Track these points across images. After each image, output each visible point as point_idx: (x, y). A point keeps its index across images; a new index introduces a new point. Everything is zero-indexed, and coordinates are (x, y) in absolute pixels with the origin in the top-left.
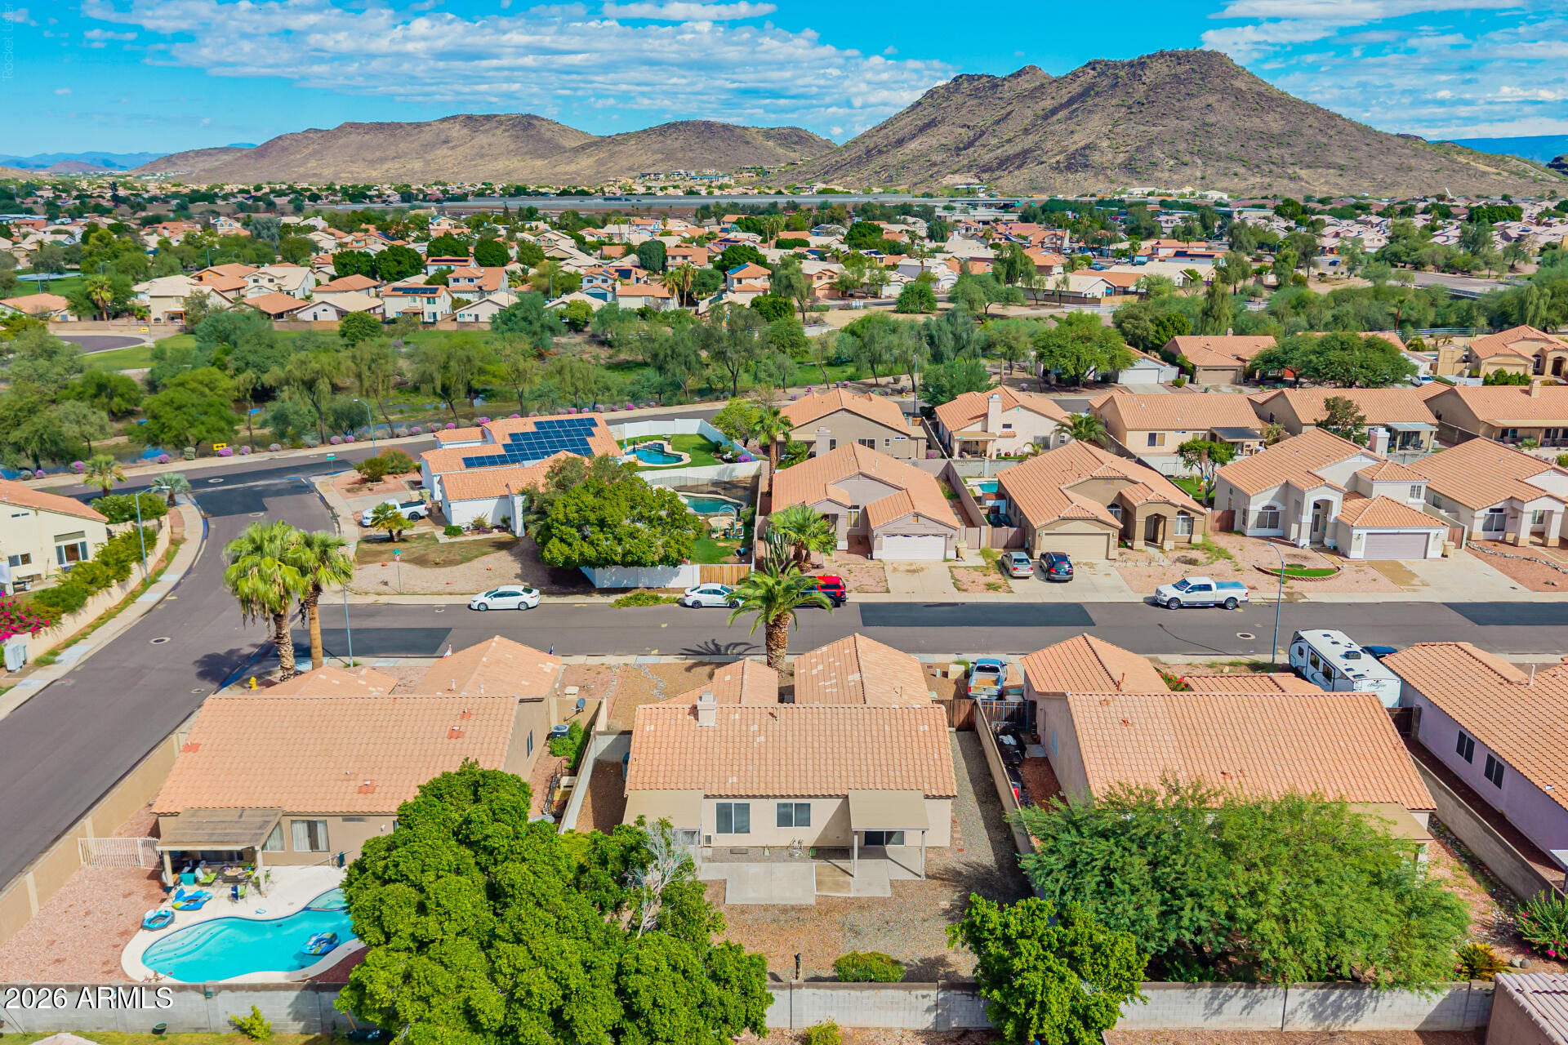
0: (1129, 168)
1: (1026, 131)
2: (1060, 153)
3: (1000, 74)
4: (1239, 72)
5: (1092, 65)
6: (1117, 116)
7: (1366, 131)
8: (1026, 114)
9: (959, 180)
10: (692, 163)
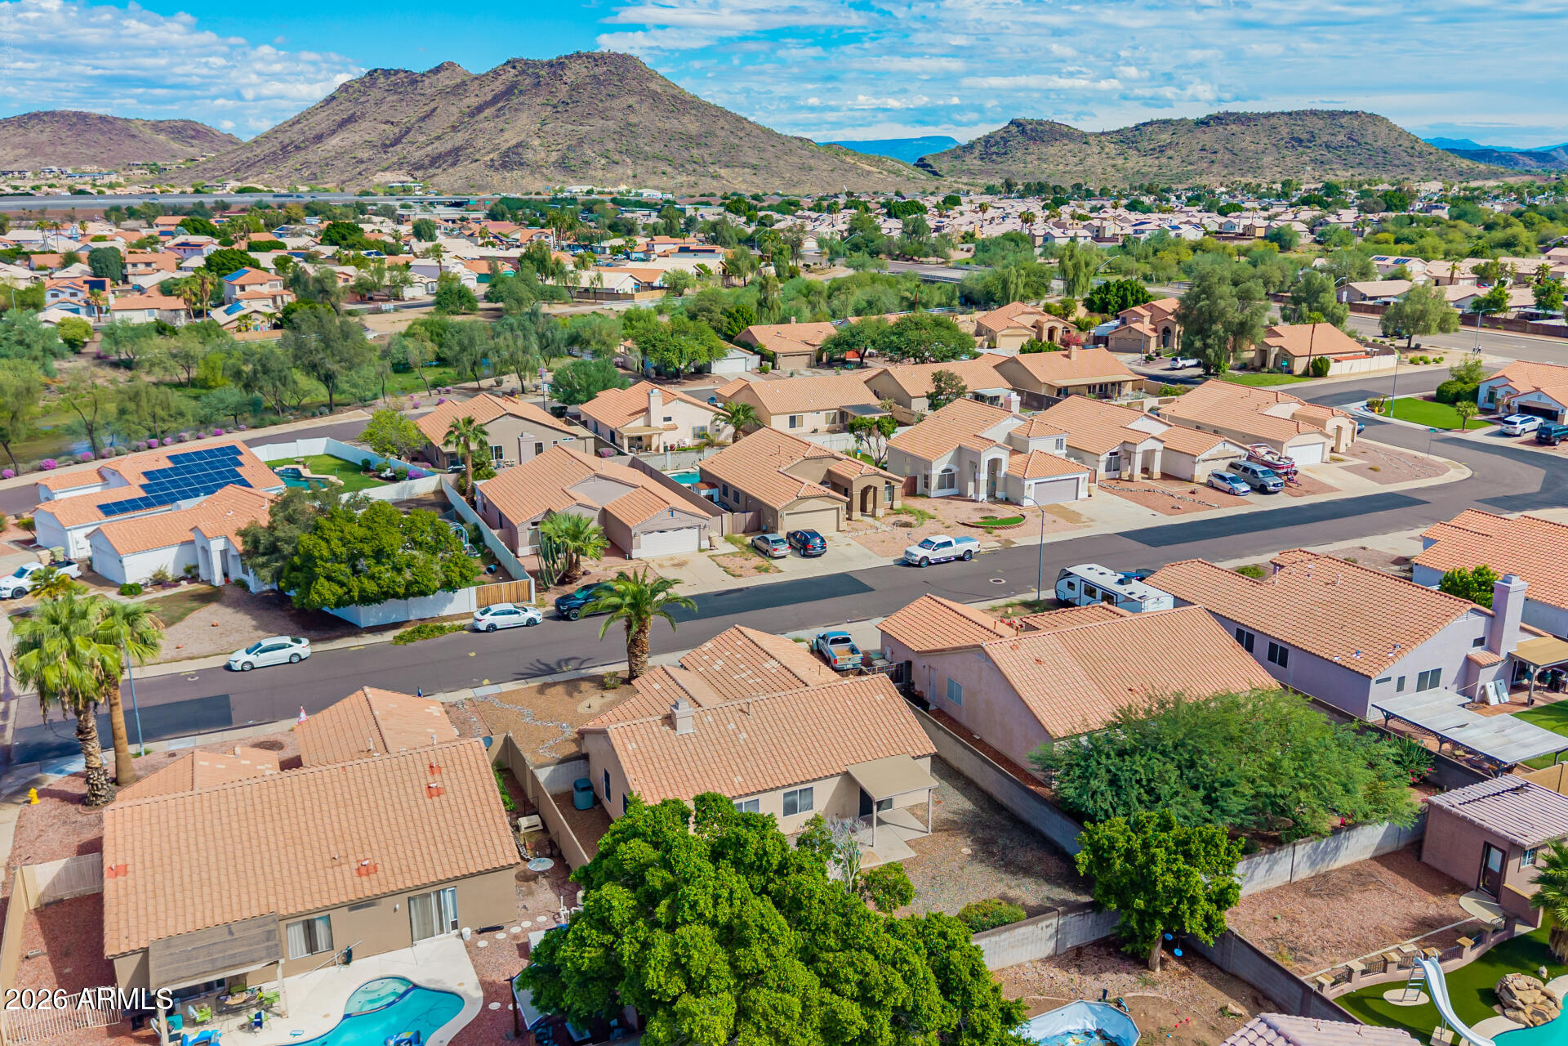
0: (563, 165)
1: (454, 128)
2: (493, 150)
3: (419, 69)
4: (652, 76)
5: (512, 63)
6: (544, 115)
7: (769, 133)
8: (451, 111)
9: (391, 178)
10: (66, 159)
